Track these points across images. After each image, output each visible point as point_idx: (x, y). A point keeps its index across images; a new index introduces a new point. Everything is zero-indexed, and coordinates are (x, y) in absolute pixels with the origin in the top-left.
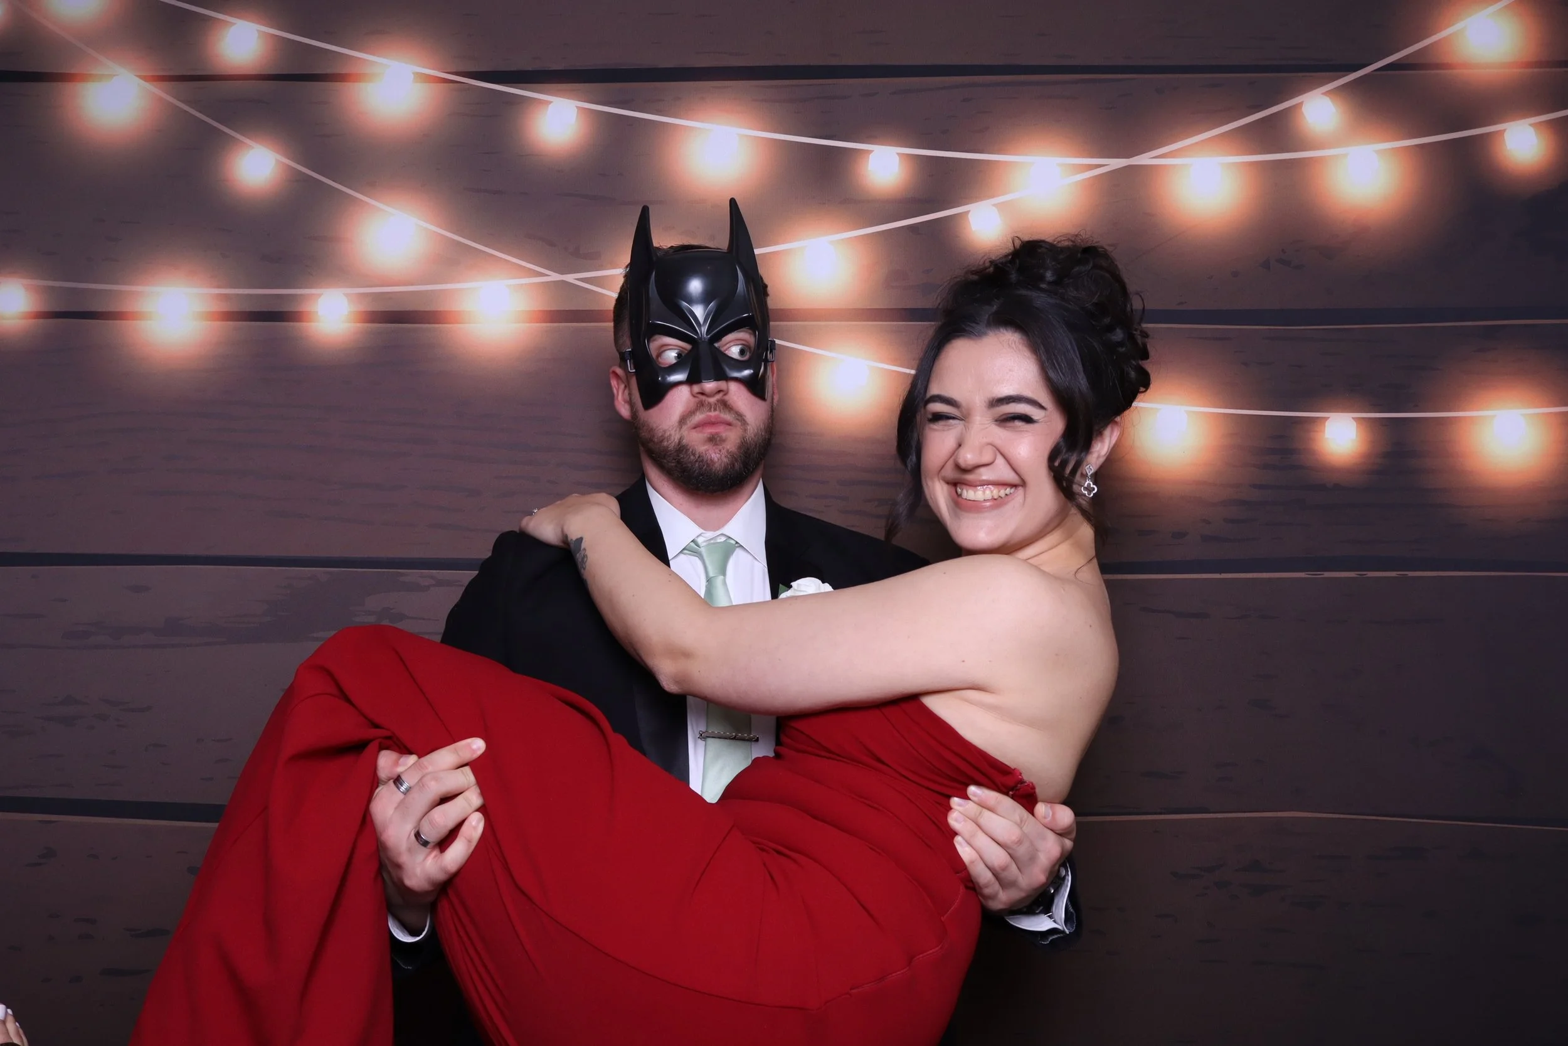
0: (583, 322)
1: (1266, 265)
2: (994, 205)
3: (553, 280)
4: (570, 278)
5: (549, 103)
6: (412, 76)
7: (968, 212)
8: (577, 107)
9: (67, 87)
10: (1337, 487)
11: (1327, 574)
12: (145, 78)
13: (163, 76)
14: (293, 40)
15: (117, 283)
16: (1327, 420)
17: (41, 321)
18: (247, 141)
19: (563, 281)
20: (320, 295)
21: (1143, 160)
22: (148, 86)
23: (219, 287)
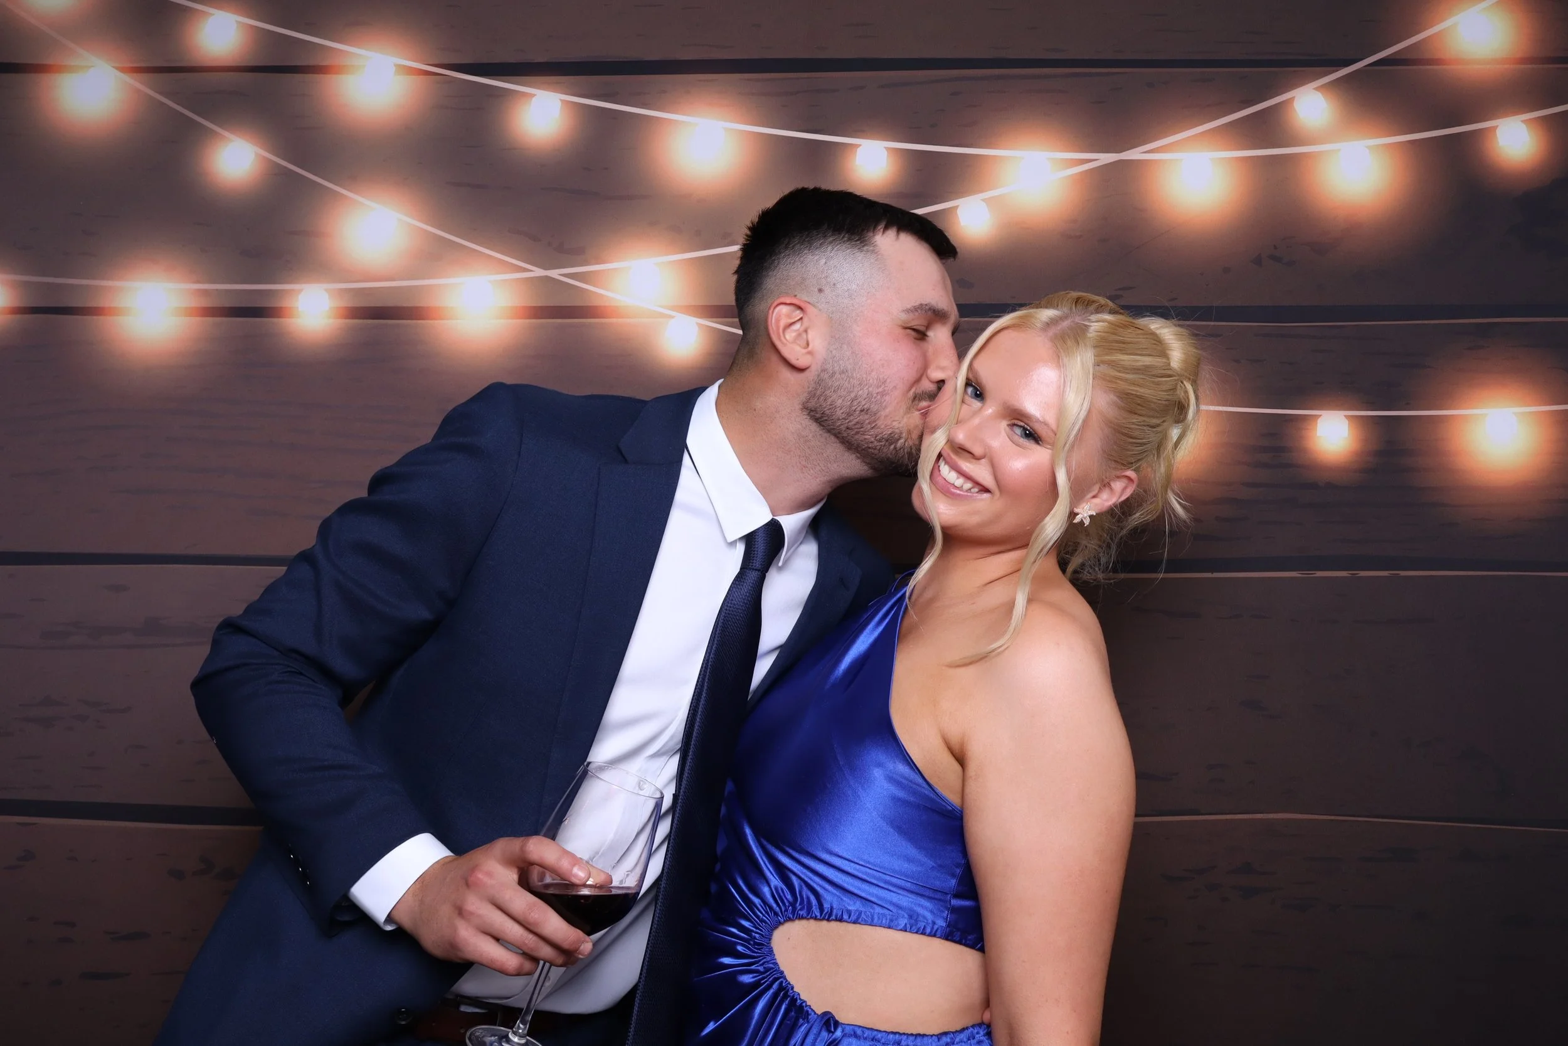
0: (569, 318)
1: (1258, 261)
2: (983, 200)
3: (537, 275)
4: (554, 273)
5: (533, 95)
6: (394, 68)
7: (957, 207)
8: (561, 100)
9: (45, 79)
10: (1330, 486)
11: (1319, 574)
12: (123, 70)
13: (140, 67)
14: (273, 32)
15: (94, 278)
16: (1318, 418)
17: (19, 317)
18: (226, 134)
19: (547, 277)
20: (300, 291)
21: (1134, 154)
22: (127, 78)
23: (198, 282)
